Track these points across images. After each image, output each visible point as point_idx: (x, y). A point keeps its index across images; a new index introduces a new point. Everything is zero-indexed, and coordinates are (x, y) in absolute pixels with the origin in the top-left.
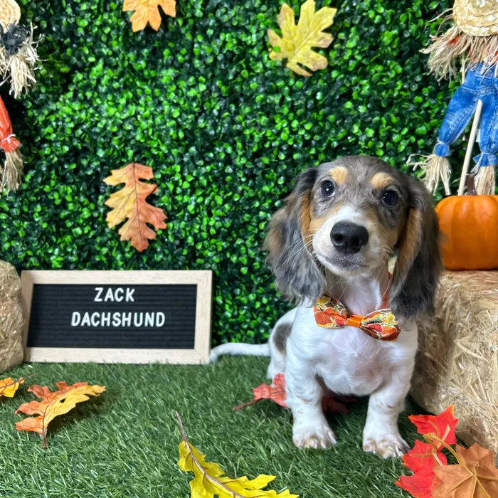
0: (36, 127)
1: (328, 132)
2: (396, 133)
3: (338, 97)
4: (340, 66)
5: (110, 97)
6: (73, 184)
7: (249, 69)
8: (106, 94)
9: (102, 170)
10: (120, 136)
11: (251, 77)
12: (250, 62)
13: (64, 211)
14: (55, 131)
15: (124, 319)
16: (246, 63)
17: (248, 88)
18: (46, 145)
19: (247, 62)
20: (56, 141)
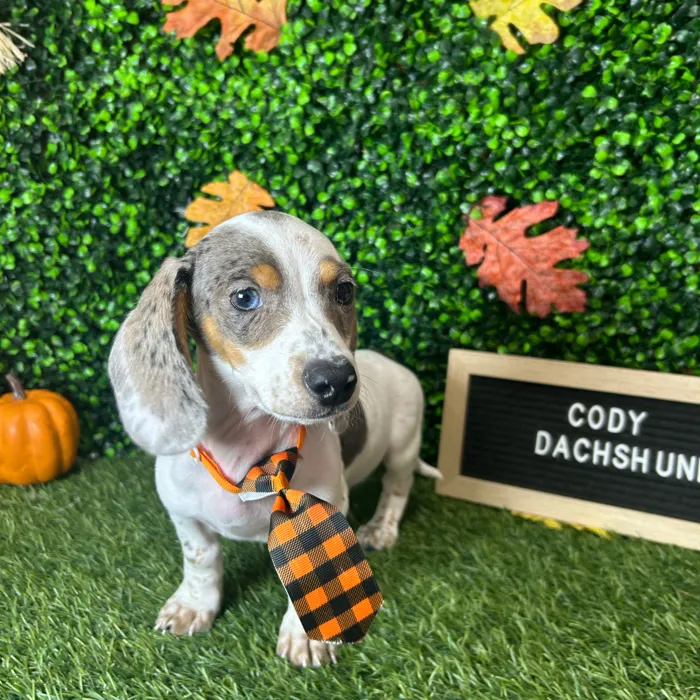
0: (81, 111)
1: (553, 136)
2: (665, 142)
3: (570, 79)
4: (579, 28)
5: (199, 66)
6: (140, 200)
7: (429, 28)
8: (192, 61)
9: (183, 182)
10: (213, 130)
11: (430, 43)
12: (430, 16)
13: (124, 244)
14: (113, 117)
15: (636, 459)
16: (423, 17)
17: (424, 60)
18: (98, 142)
19: (426, 16)
20: (114, 134)
